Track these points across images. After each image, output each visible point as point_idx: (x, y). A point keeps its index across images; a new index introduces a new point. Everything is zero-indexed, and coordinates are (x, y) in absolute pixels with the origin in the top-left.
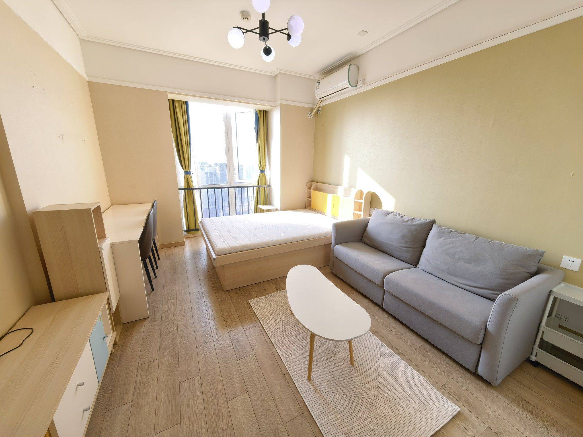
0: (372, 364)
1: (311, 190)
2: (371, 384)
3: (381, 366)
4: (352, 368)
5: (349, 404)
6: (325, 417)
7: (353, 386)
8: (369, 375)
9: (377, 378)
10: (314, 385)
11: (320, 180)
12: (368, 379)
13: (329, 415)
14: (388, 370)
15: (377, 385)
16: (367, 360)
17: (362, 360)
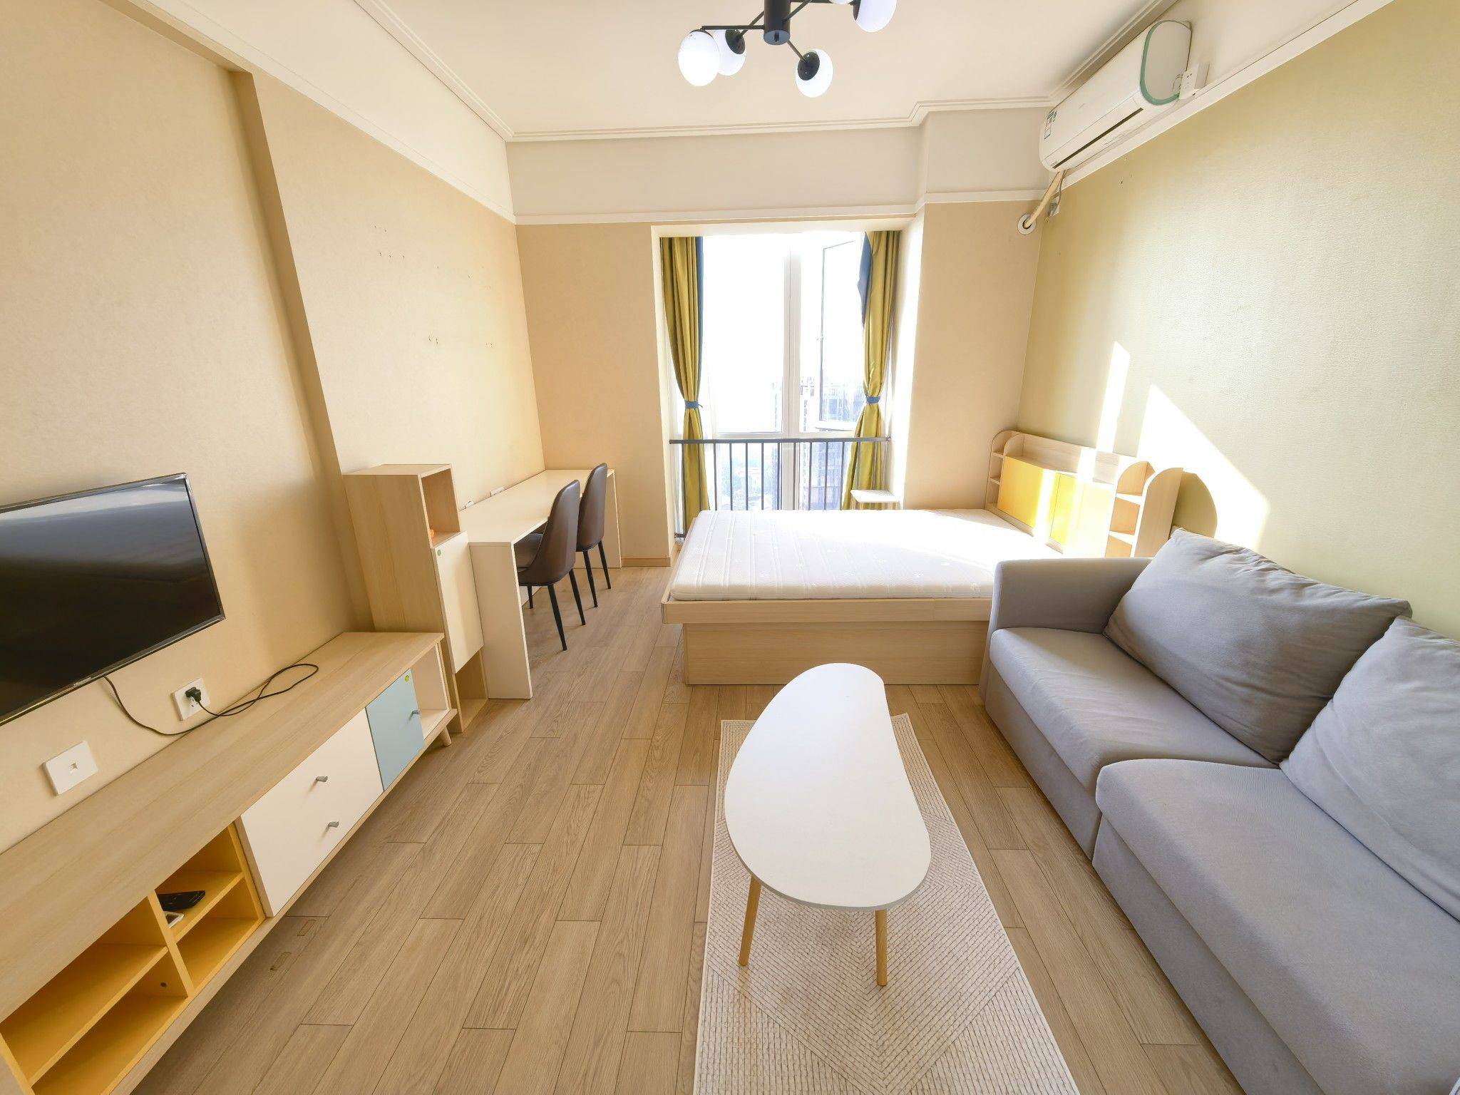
0: (943, 1012)
1: (1001, 456)
2: (903, 1064)
3: (972, 1033)
4: (873, 993)
5: (804, 1080)
6: (723, 1072)
7: (845, 1041)
8: (911, 1037)
9: (934, 1059)
10: (744, 981)
11: (1035, 426)
12: (902, 1046)
13: (735, 1073)
14: (985, 1055)
15: (919, 1076)
16: (936, 994)
17: (919, 986)
